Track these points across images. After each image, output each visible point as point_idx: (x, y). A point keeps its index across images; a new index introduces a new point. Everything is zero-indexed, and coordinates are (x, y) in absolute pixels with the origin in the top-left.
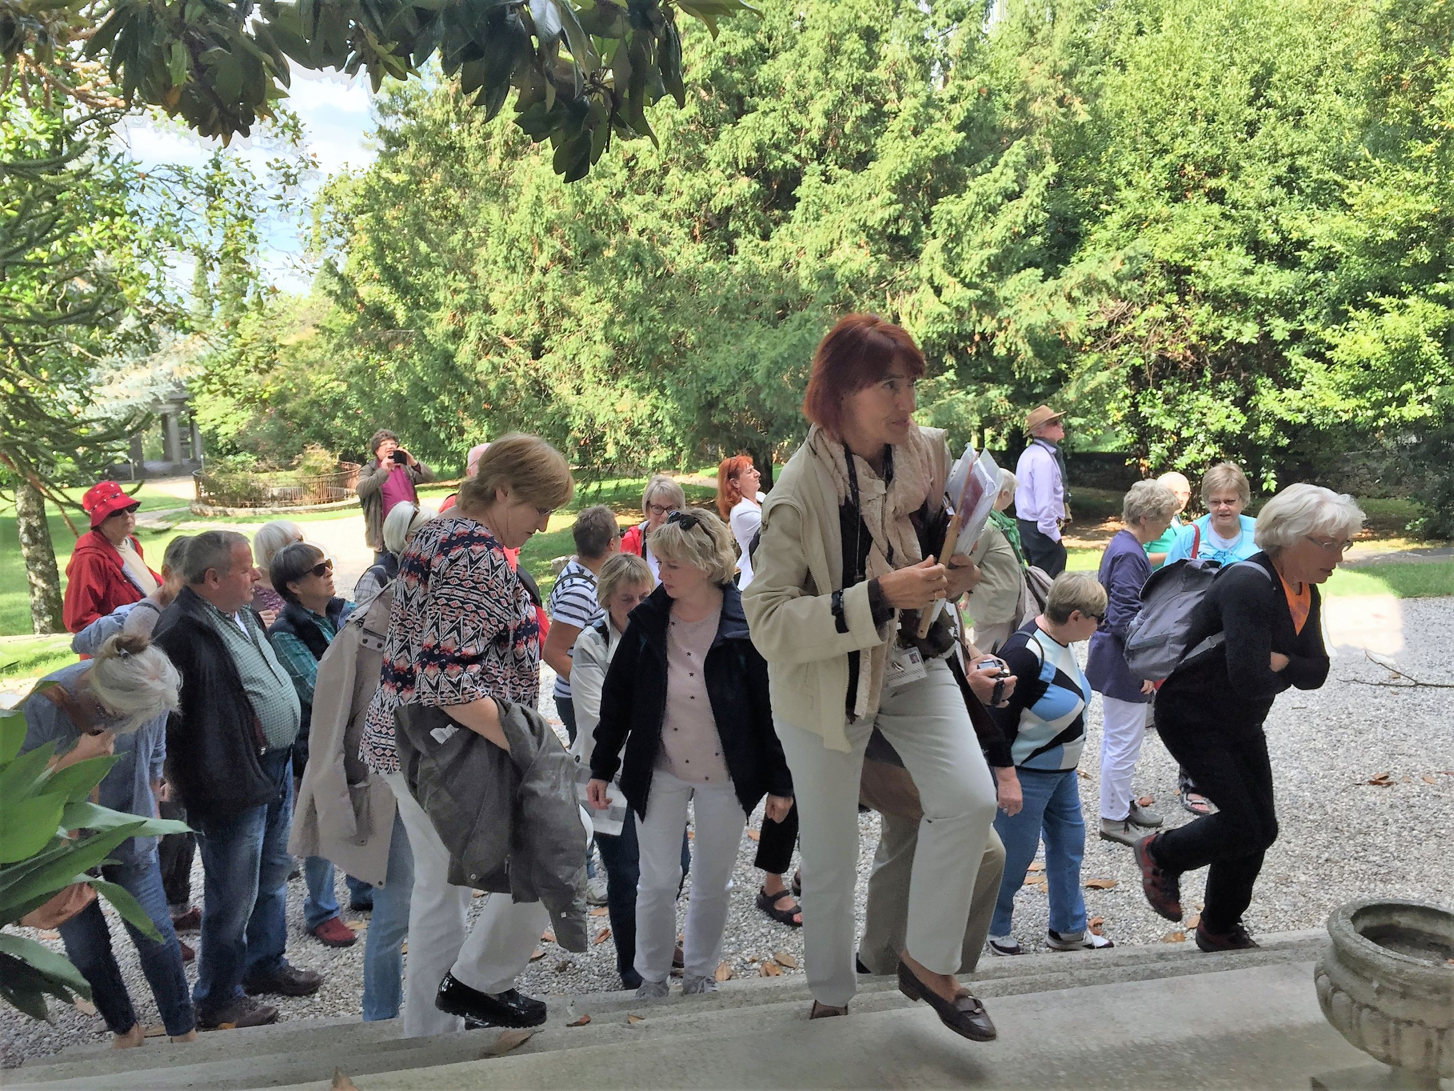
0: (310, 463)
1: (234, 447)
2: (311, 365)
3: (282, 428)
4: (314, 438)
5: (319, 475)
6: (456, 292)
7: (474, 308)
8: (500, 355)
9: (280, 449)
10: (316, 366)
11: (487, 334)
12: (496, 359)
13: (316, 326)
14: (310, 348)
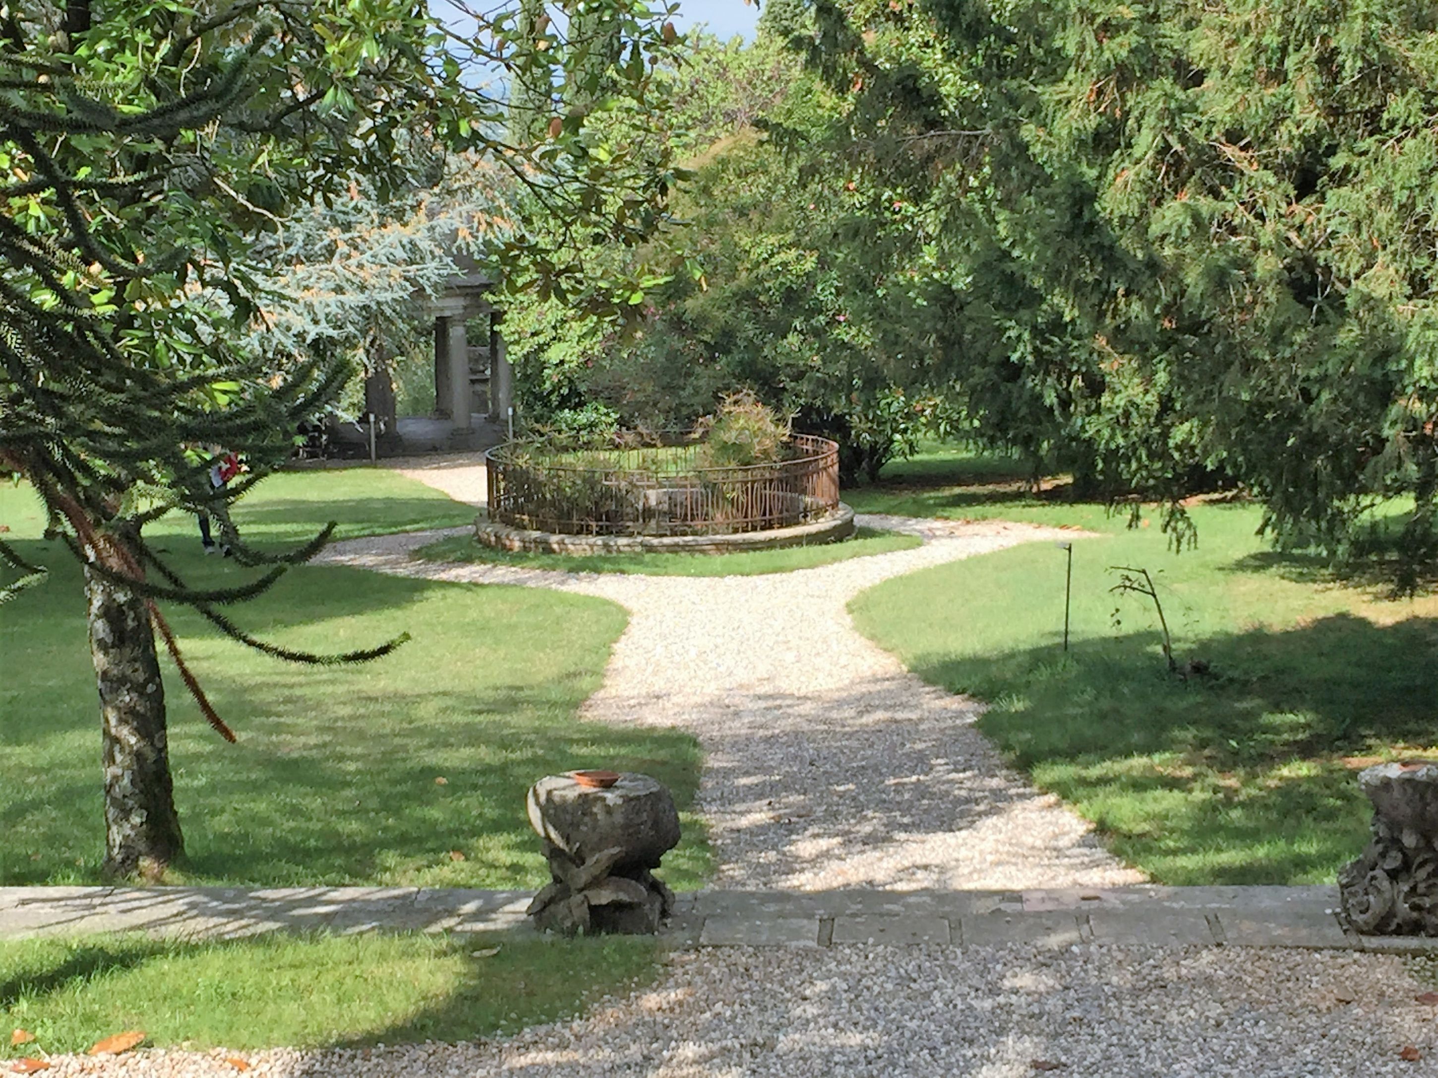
0: (730, 436)
1: (574, 391)
2: (742, 212)
3: (673, 356)
4: (740, 378)
5: (746, 464)
6: (1109, 29)
7: (1151, 71)
8: (1216, 194)
9: (668, 401)
10: (755, 216)
11: (1183, 139)
12: (1206, 204)
13: (760, 124)
14: (742, 175)
